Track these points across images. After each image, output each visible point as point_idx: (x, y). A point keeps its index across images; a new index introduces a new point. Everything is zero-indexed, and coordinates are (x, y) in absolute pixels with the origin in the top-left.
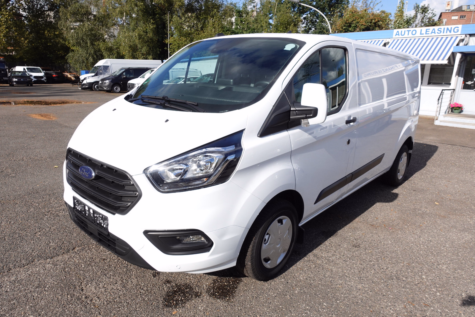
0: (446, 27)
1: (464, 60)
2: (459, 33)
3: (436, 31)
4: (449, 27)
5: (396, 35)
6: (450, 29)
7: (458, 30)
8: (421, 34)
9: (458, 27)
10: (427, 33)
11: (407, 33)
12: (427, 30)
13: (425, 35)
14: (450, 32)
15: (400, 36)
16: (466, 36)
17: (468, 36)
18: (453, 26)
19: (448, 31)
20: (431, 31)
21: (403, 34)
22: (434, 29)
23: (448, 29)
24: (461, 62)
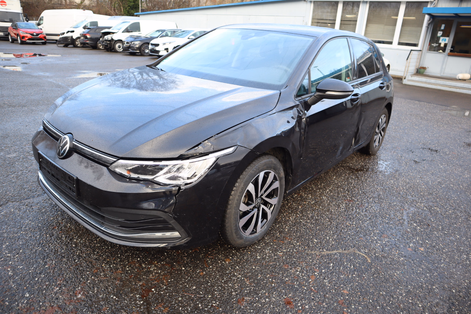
1: (431, 22)
24: (429, 24)
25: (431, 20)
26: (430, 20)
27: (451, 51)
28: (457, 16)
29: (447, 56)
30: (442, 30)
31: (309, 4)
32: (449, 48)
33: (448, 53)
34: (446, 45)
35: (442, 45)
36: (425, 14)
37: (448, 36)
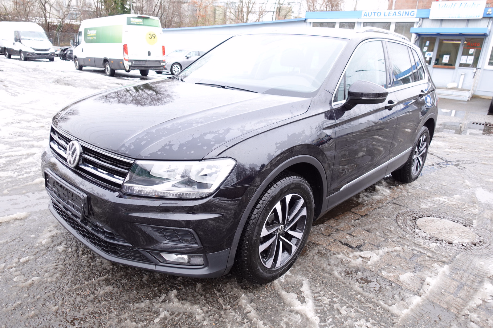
0: (405, 11)
1: (418, 40)
2: (415, 16)
3: (397, 14)
4: (407, 11)
5: (364, 15)
6: (408, 13)
7: (414, 14)
8: (385, 16)
9: (414, 12)
10: (390, 15)
11: (373, 14)
12: (389, 12)
13: (388, 17)
14: (408, 15)
15: (368, 17)
16: (420, 20)
17: (421, 20)
18: (410, 10)
19: (406, 14)
20: (392, 13)
21: (370, 15)
22: (395, 12)
23: (406, 12)
24: (416, 41)
25: (418, 37)
26: (416, 38)
27: (436, 64)
28: (439, 34)
29: (432, 69)
30: (427, 46)
31: (308, 25)
32: (433, 62)
33: (433, 66)
34: (431, 59)
35: (428, 59)
36: (411, 33)
37: (432, 51)
